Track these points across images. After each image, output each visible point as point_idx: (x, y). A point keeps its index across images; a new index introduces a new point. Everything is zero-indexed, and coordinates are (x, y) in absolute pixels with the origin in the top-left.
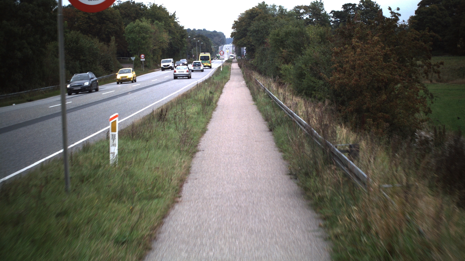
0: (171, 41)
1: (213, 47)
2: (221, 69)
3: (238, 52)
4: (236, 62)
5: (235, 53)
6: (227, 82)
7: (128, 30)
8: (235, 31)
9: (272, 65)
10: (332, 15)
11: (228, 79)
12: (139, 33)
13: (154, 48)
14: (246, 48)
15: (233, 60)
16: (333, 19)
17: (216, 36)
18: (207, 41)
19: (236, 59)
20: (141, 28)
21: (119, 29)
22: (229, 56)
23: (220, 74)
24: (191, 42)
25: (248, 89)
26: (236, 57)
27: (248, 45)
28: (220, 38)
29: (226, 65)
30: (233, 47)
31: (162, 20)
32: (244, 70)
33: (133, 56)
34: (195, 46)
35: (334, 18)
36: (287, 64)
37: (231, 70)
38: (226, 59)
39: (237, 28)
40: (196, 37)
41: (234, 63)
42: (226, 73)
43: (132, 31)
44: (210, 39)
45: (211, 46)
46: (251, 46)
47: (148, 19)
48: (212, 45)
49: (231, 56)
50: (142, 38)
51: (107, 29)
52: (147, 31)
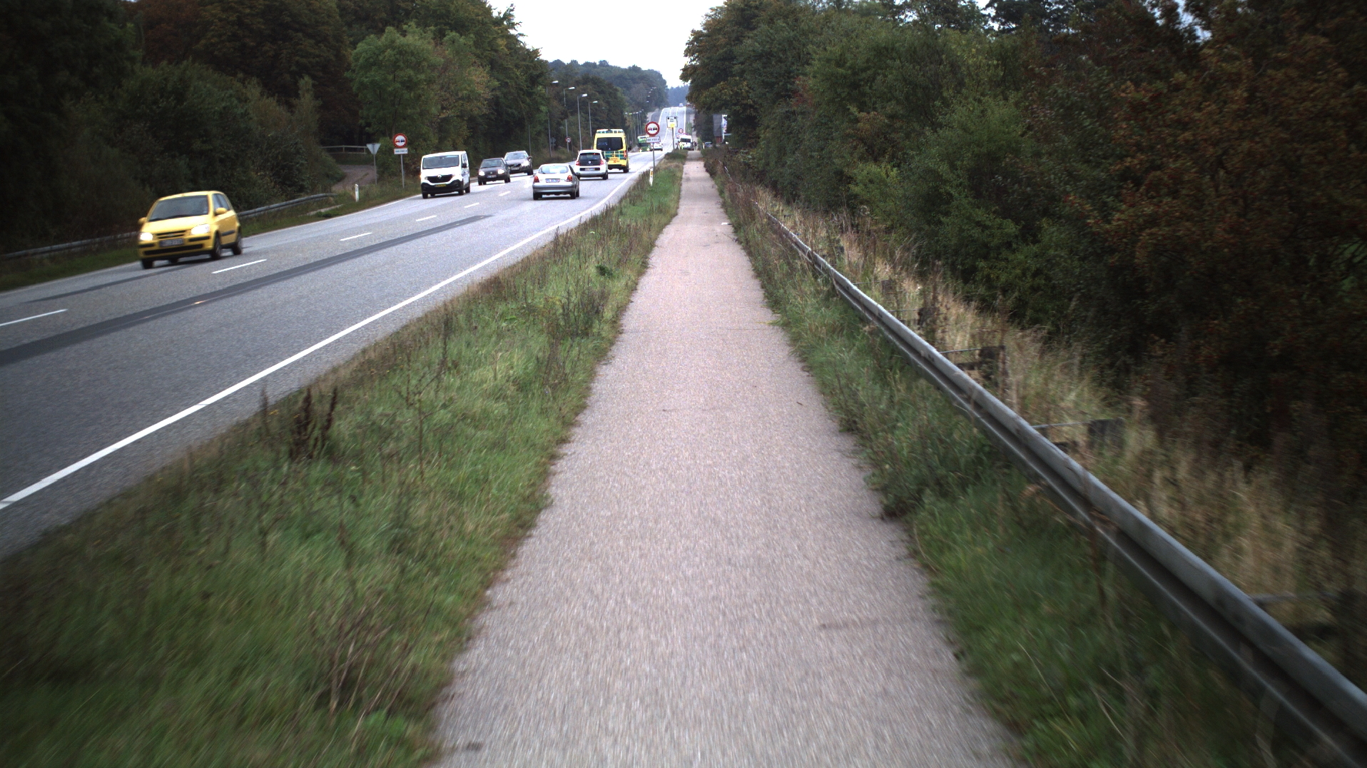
0: (498, 93)
1: (629, 116)
2: (651, 180)
3: (704, 128)
4: (698, 159)
5: (695, 133)
6: (668, 223)
7: (361, 60)
8: (694, 63)
9: (818, 165)
10: (992, 11)
11: (673, 212)
12: (395, 66)
13: (443, 116)
14: (728, 117)
15: (689, 152)
16: (996, 26)
17: (637, 83)
18: (610, 94)
19: (699, 149)
20: (400, 53)
21: (333, 58)
22: (676, 140)
23: (646, 196)
24: (561, 100)
25: (743, 253)
26: (699, 142)
27: (735, 105)
28: (651, 86)
29: (665, 169)
30: (688, 113)
31: (468, 31)
32: (723, 184)
33: (373, 141)
34: (574, 113)
35: (998, 21)
36: (876, 160)
37: (683, 182)
38: (669, 149)
39: (700, 52)
40: (577, 83)
41: (691, 160)
42: (666, 193)
43: (374, 64)
44: (619, 88)
45: (622, 112)
46: (746, 107)
47: (426, 25)
48: (627, 109)
49: (684, 140)
50: (403, 83)
51: (297, 58)
52: (419, 63)
